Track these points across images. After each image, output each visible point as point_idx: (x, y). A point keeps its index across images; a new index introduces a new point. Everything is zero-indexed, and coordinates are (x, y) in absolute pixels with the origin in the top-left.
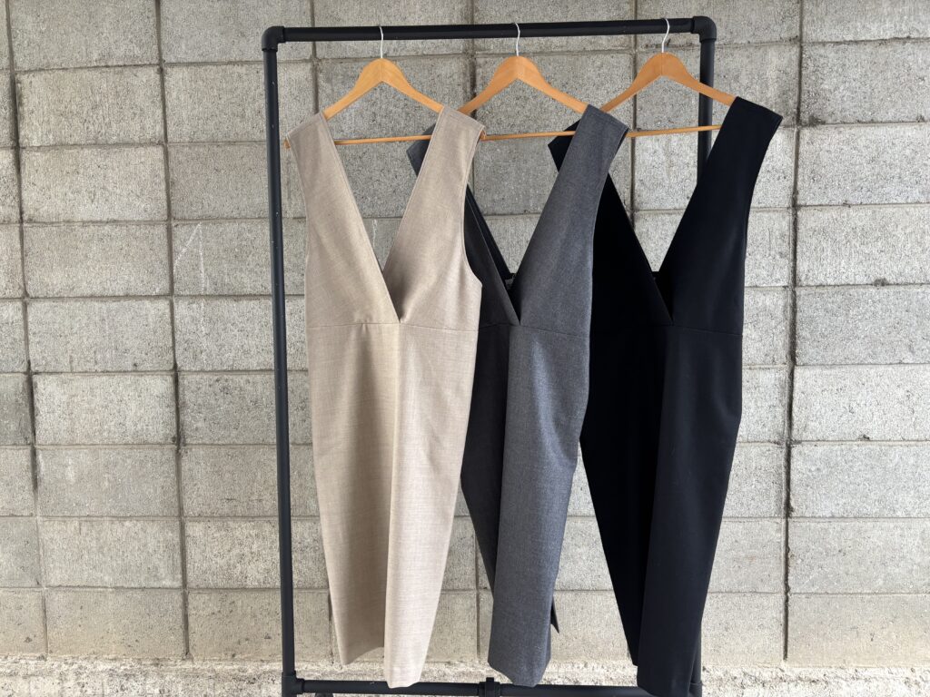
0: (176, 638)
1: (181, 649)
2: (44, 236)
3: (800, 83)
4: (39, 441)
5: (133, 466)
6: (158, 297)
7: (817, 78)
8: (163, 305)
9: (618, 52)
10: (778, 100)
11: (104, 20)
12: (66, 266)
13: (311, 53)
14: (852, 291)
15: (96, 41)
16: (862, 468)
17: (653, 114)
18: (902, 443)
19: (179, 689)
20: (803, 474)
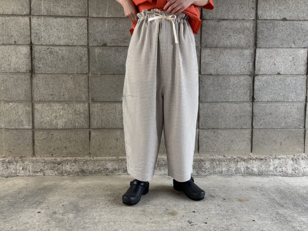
0: (29, 148)
1: (31, 153)
5: (14, 81)
6: (25, 15)
8: (27, 19)
14: (275, 22)
16: (278, 84)
18: (291, 76)
19: (30, 167)
20: (259, 86)
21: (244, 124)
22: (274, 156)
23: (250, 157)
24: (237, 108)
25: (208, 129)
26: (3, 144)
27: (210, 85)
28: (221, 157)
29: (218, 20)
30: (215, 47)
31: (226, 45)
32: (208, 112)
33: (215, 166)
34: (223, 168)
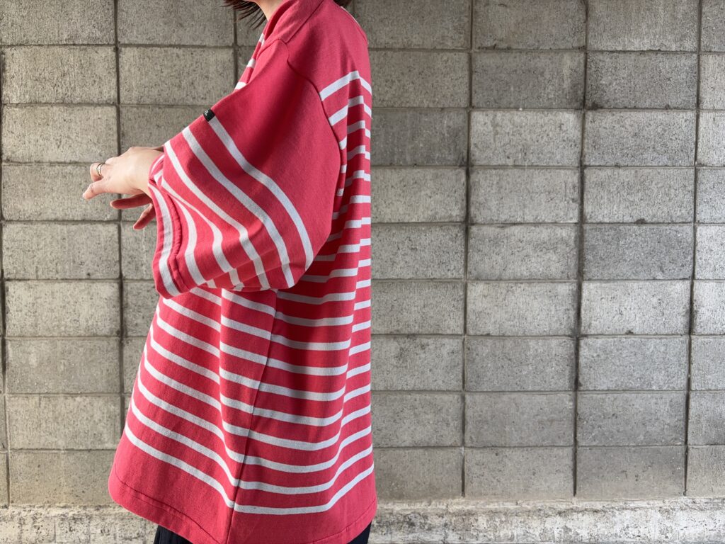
2: (18, 172)
3: (585, 79)
4: (9, 334)
5: (85, 354)
6: (108, 222)
7: (598, 76)
8: (113, 229)
9: (459, 51)
10: (571, 91)
11: (73, 9)
12: (35, 197)
13: (233, 41)
14: (621, 227)
15: (66, 25)
16: (628, 354)
17: (484, 96)
18: (656, 336)
19: (117, 529)
20: (588, 359)
21: (559, 437)
22: (621, 504)
23: (571, 506)
24: (544, 404)
25: (484, 447)
26: (62, 480)
27: (487, 357)
28: (511, 506)
29: (501, 225)
30: (497, 280)
31: (519, 275)
32: (484, 411)
33: (498, 524)
34: (514, 529)
